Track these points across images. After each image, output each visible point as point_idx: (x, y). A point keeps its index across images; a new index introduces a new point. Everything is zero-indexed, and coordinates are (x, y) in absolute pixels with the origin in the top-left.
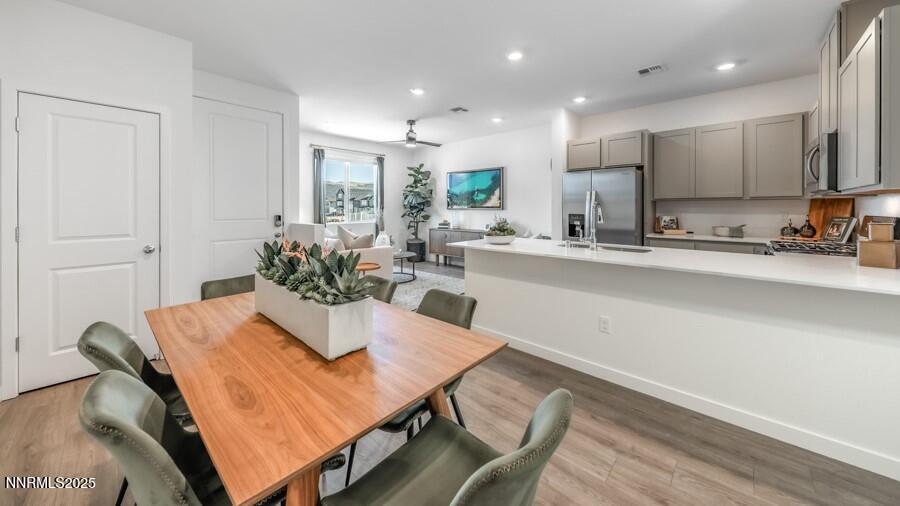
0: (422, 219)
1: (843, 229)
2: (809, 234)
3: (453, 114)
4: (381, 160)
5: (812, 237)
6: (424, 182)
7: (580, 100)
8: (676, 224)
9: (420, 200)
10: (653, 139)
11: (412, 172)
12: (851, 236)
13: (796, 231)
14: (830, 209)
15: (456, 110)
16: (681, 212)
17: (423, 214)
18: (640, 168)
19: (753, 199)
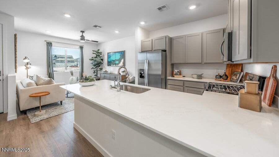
0: (99, 70)
1: (238, 77)
2: (226, 78)
3: (95, 28)
4: (81, 48)
5: (226, 79)
6: (100, 56)
7: (143, 23)
8: (180, 73)
9: (96, 63)
10: (171, 40)
11: (95, 52)
12: (241, 79)
13: (221, 77)
14: (233, 68)
15: (96, 26)
16: (182, 68)
17: (99, 68)
18: (165, 51)
19: (205, 63)
